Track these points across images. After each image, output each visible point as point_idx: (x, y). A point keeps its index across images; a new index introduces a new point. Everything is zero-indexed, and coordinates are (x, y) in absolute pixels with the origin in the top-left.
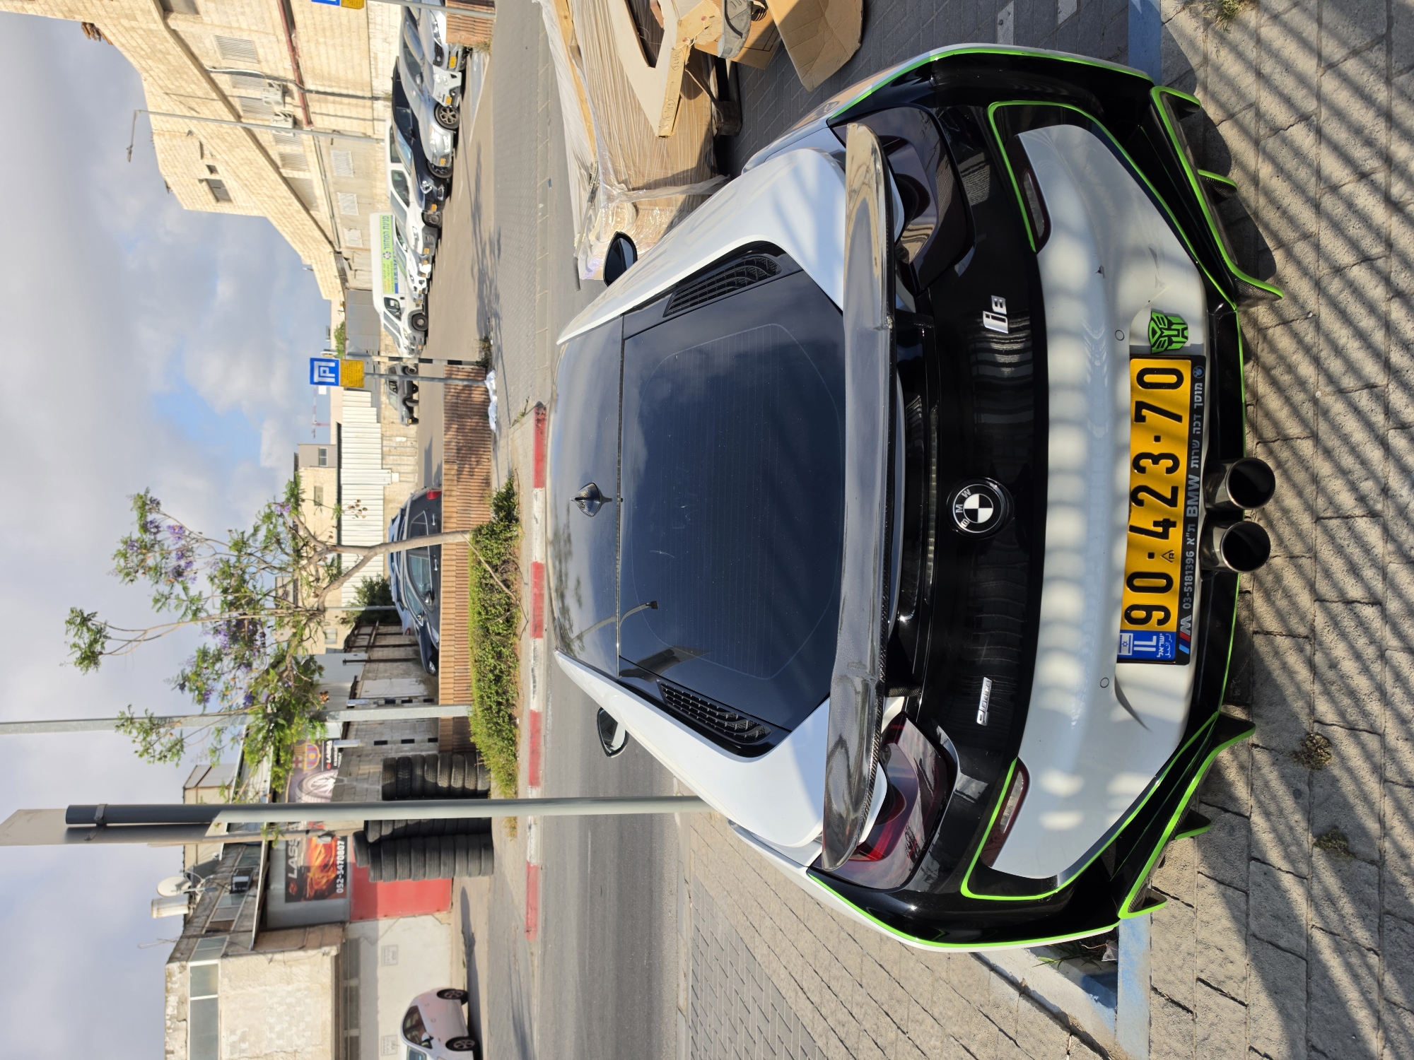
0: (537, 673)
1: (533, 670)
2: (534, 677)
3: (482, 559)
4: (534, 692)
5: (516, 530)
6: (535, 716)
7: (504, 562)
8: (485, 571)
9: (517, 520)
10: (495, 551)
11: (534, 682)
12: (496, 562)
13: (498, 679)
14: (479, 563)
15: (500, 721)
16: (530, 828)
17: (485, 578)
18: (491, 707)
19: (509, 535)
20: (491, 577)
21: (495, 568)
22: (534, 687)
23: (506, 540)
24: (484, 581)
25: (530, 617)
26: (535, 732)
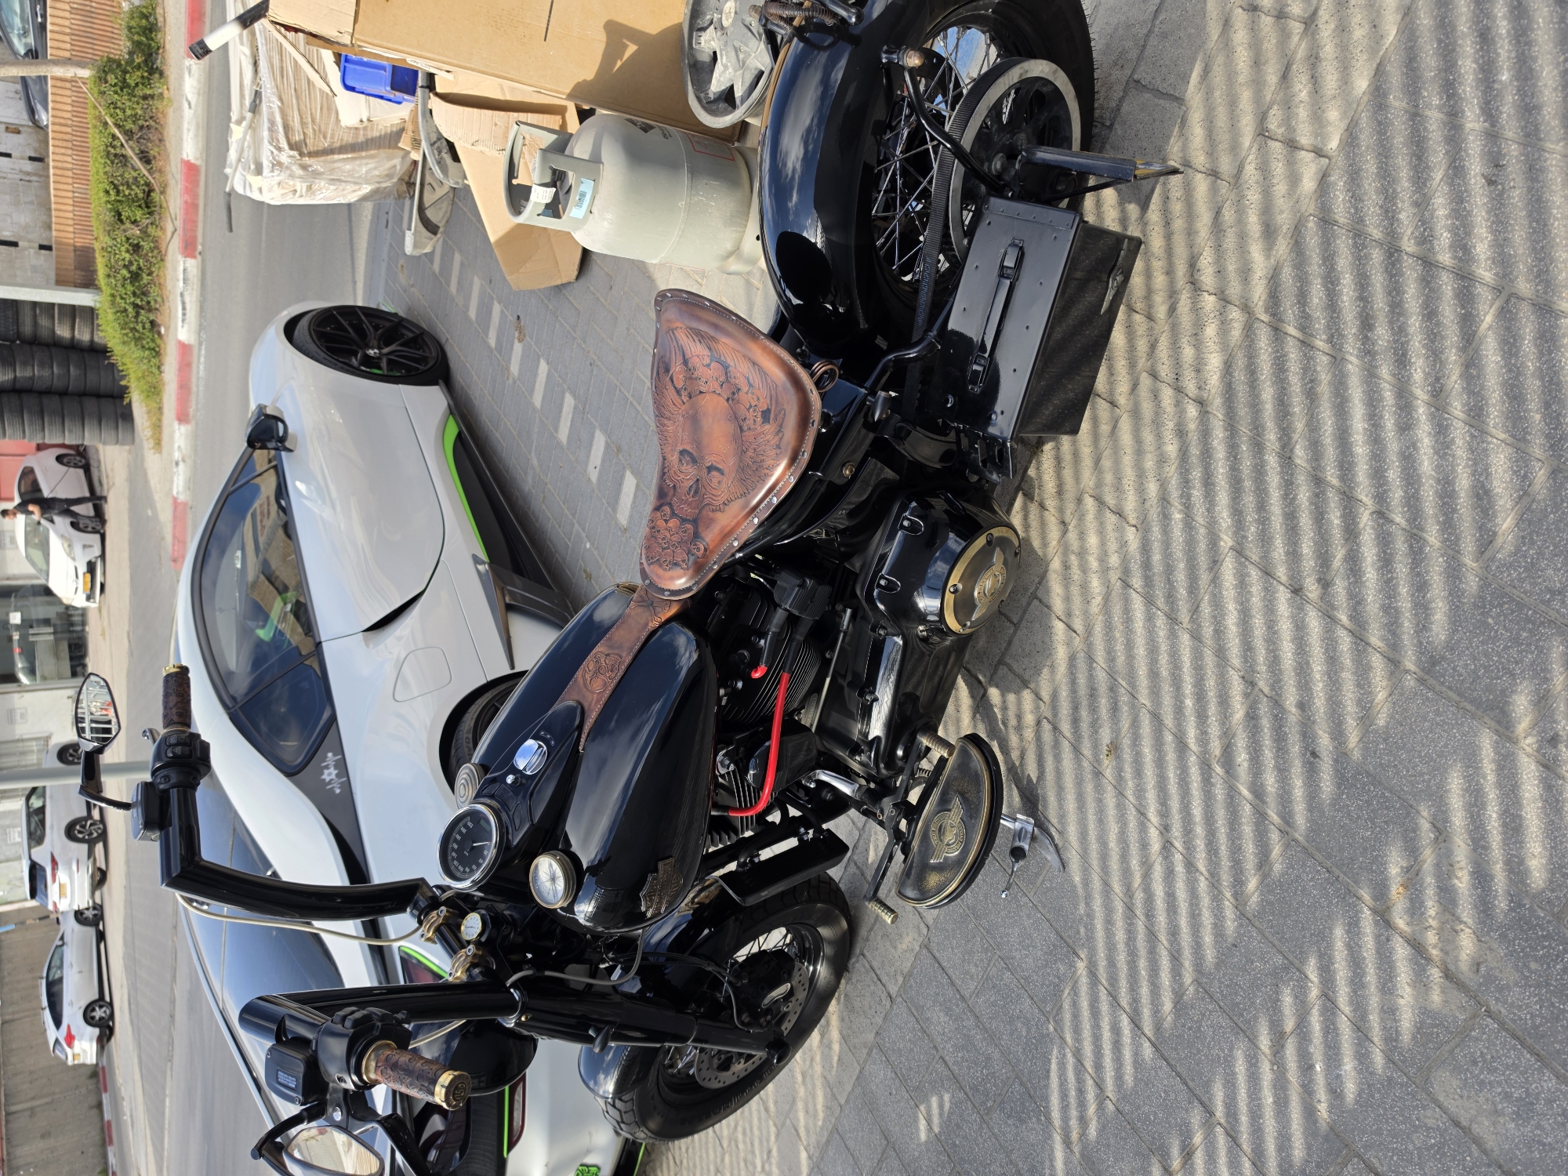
0: (187, 299)
1: (182, 295)
2: (183, 303)
3: (110, 121)
4: (183, 321)
5: (158, 88)
6: (185, 348)
7: (141, 128)
8: (114, 137)
9: (161, 74)
10: (129, 112)
11: (184, 308)
12: (129, 126)
13: (135, 277)
14: (106, 124)
15: (139, 327)
16: (177, 464)
17: (114, 147)
18: (126, 310)
19: (148, 92)
20: (122, 145)
21: (129, 134)
22: (184, 314)
23: (145, 98)
24: (112, 151)
25: (179, 223)
26: (185, 366)
